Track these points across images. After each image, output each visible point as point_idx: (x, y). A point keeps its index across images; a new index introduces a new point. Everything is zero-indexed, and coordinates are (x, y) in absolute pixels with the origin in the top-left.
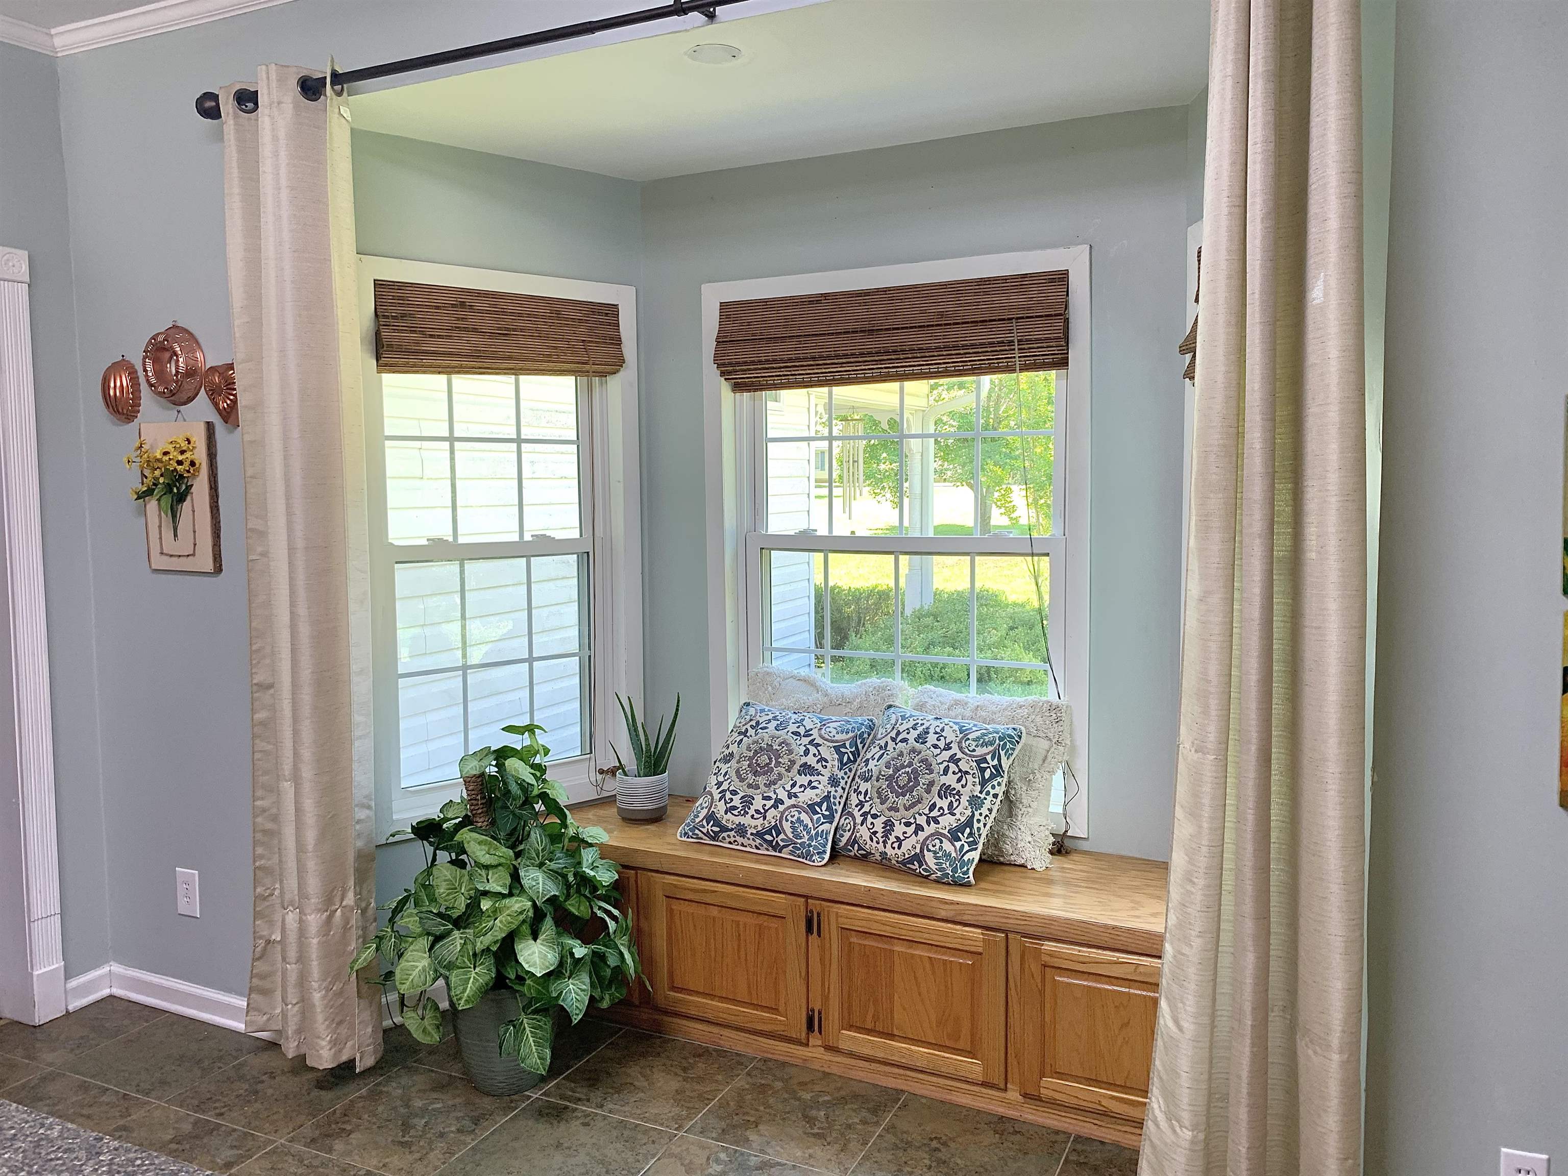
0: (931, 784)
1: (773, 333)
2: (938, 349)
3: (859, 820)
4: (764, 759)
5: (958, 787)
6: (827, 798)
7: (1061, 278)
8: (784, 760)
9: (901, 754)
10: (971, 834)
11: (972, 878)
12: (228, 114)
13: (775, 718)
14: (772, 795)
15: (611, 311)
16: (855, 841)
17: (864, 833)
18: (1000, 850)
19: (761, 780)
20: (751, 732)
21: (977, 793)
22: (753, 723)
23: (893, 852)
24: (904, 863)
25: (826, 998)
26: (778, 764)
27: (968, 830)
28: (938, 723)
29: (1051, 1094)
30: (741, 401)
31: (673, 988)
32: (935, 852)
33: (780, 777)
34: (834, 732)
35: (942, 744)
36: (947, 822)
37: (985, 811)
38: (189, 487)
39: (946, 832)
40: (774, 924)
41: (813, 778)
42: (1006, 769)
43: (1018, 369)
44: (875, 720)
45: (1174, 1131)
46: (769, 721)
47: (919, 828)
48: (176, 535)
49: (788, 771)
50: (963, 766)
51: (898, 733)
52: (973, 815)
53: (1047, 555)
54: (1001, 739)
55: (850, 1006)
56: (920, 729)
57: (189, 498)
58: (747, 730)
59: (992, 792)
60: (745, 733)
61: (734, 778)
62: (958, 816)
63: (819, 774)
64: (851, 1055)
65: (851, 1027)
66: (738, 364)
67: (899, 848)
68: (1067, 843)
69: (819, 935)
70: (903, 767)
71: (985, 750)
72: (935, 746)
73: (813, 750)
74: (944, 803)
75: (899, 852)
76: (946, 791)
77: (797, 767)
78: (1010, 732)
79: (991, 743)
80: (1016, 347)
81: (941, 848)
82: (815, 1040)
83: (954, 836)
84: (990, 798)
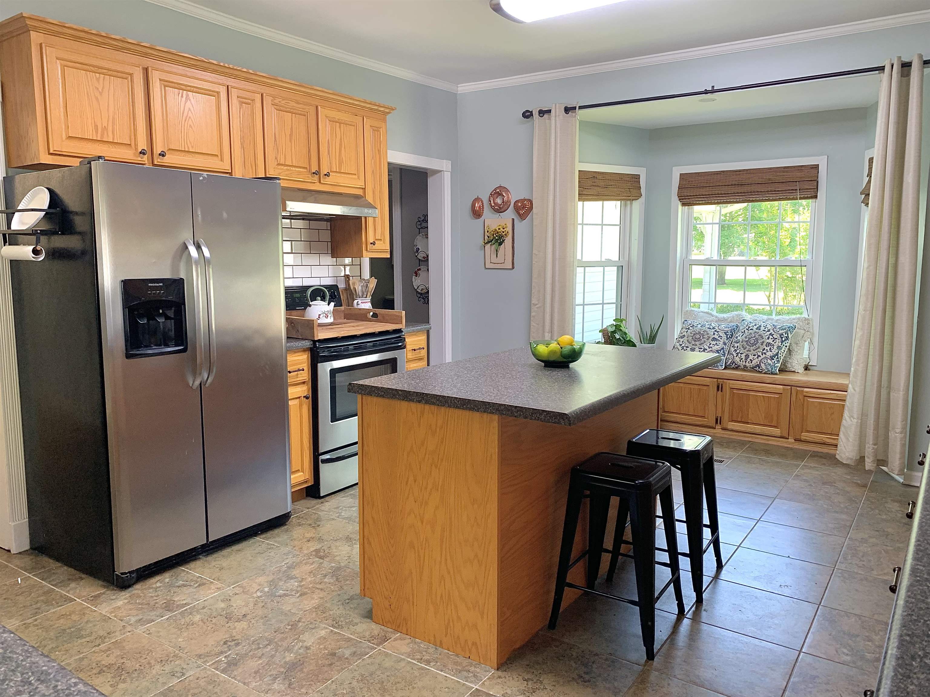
0: (763, 342)
1: (702, 185)
2: (768, 191)
3: (735, 355)
4: (698, 336)
5: (773, 343)
6: (723, 348)
7: (816, 167)
8: (706, 336)
9: (751, 334)
10: (777, 358)
11: (778, 371)
12: (536, 118)
13: (700, 324)
14: (702, 347)
15: (637, 177)
16: (734, 362)
17: (737, 359)
18: (786, 366)
19: (697, 343)
20: (691, 328)
21: (780, 345)
22: (692, 325)
23: (749, 364)
24: (753, 368)
25: (723, 412)
26: (703, 338)
27: (776, 357)
28: (764, 323)
29: (805, 438)
30: (685, 210)
31: (665, 412)
32: (765, 363)
33: (705, 342)
34: (724, 328)
35: (766, 330)
36: (769, 354)
37: (782, 351)
38: (504, 240)
39: (769, 357)
40: (705, 388)
41: (717, 342)
42: (790, 338)
43: (798, 198)
44: (738, 324)
45: (852, 421)
46: (698, 325)
47: (759, 356)
48: (497, 256)
49: (708, 340)
50: (775, 336)
51: (749, 327)
52: (778, 352)
53: (806, 266)
54: (788, 328)
55: (732, 413)
56: (758, 326)
57: (503, 244)
58: (689, 328)
59: (785, 345)
60: (689, 329)
61: (687, 342)
62: (773, 352)
63: (719, 341)
64: (732, 430)
65: (732, 421)
66: (687, 196)
67: (751, 363)
68: (809, 367)
69: (722, 391)
70: (752, 337)
71: (783, 331)
72: (764, 331)
73: (716, 333)
74: (768, 348)
75: (751, 364)
76: (768, 344)
77: (711, 339)
78: (792, 326)
79: (785, 329)
80: (798, 191)
81: (767, 362)
82: (718, 427)
83: (772, 358)
84: (784, 347)
